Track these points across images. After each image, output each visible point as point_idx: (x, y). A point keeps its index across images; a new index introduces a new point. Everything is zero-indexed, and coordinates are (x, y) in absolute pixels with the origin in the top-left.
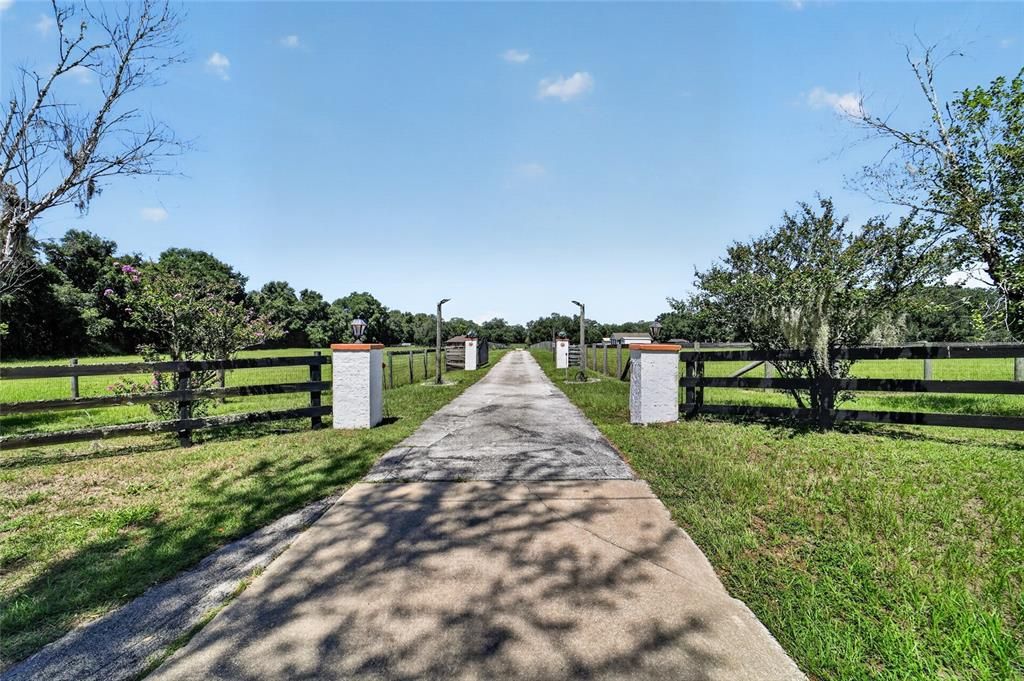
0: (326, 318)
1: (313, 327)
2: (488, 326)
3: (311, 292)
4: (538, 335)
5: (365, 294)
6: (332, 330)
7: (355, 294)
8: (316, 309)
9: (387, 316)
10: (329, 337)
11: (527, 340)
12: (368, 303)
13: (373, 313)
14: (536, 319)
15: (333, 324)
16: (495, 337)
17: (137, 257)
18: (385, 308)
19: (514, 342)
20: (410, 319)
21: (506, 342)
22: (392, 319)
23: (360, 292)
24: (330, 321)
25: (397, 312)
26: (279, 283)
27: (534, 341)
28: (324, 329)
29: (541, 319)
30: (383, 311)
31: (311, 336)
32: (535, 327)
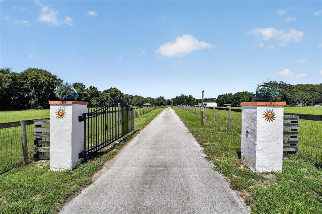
0: (98, 96)
1: (93, 100)
2: (158, 99)
3: (93, 87)
4: (176, 102)
5: (115, 88)
6: (100, 101)
7: (111, 88)
8: (94, 93)
9: (123, 96)
10: (99, 103)
11: (172, 104)
12: (115, 91)
13: (118, 95)
14: (175, 97)
15: (101, 99)
16: (161, 103)
17: (8, 70)
18: (123, 93)
19: (167, 105)
20: (132, 97)
21: (164, 105)
22: (125, 97)
23: (113, 88)
24: (100, 97)
25: (127, 95)
26: (79, 83)
27: (174, 105)
28: (98, 101)
29: (177, 96)
30: (122, 95)
31: (92, 103)
32: (175, 99)
